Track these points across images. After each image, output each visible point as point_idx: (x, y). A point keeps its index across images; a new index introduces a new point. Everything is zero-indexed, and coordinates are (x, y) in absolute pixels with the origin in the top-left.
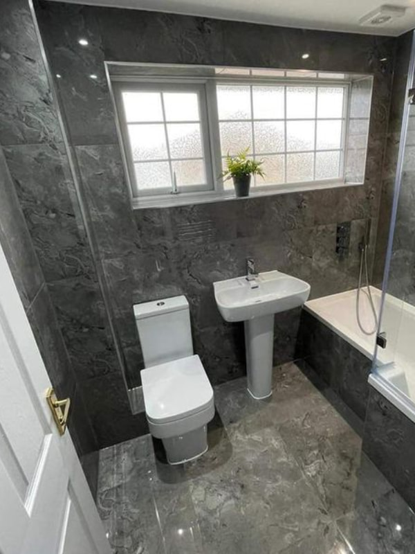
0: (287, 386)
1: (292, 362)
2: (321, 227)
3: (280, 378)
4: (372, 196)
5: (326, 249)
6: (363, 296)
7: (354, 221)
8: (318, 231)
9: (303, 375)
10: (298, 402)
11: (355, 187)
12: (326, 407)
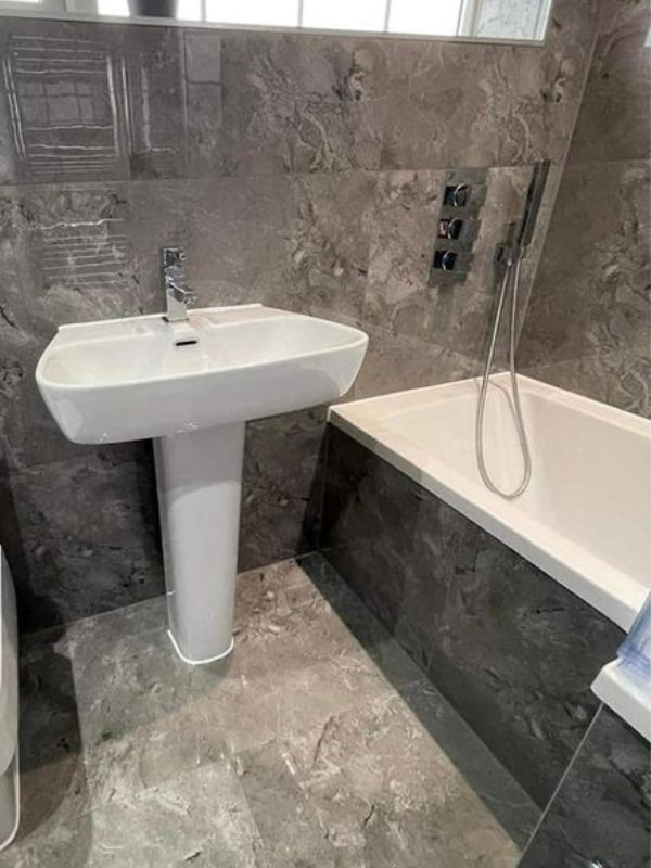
0: (275, 629)
1: (293, 559)
2: (402, 177)
3: (258, 605)
4: (559, 89)
5: (407, 254)
6: (494, 397)
7: (495, 170)
8: (389, 189)
9: (320, 597)
10: (305, 679)
11: (516, 49)
12: (384, 700)
